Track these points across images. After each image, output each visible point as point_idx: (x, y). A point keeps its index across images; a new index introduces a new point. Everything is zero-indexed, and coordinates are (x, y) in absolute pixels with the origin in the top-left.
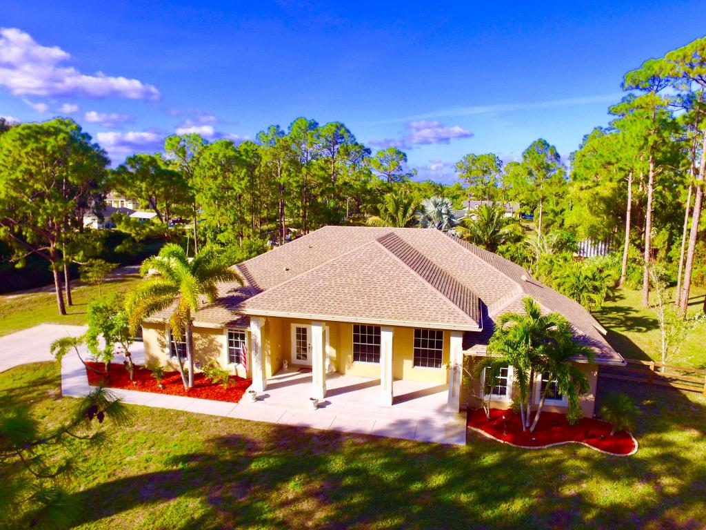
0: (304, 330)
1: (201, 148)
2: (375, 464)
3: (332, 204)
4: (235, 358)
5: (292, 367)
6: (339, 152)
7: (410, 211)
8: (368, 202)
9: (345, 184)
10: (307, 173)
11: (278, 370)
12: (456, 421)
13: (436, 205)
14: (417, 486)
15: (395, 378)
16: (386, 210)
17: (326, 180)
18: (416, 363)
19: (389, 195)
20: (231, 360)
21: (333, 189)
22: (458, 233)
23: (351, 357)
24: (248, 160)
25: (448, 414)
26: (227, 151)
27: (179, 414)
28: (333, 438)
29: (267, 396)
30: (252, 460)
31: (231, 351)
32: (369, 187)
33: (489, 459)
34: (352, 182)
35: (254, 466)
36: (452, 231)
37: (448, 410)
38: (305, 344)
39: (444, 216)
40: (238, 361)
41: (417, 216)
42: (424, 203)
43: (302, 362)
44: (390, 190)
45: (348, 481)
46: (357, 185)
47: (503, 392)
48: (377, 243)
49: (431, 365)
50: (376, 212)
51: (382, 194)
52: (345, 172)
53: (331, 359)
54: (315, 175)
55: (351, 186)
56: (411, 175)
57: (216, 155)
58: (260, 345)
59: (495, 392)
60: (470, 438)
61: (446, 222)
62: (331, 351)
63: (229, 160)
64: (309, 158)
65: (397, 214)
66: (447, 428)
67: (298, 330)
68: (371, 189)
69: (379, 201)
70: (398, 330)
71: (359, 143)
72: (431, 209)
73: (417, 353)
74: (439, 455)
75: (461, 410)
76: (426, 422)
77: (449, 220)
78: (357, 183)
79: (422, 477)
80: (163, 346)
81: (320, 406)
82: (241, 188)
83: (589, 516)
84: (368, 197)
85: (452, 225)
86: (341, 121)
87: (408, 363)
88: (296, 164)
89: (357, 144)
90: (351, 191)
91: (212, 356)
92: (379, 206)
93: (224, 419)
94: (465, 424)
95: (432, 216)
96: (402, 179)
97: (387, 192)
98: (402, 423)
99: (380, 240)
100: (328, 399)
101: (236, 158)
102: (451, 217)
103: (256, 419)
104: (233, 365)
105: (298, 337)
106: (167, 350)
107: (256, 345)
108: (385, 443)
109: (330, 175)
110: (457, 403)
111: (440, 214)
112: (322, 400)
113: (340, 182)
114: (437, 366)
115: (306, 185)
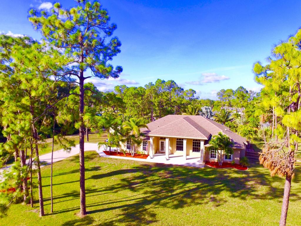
0: (163, 142)
1: (127, 90)
2: (180, 169)
3: (170, 109)
4: (144, 149)
5: (160, 153)
6: (172, 90)
7: (197, 111)
8: (183, 108)
9: (174, 101)
10: (161, 98)
11: (156, 153)
12: (202, 163)
13: (206, 109)
14: (190, 173)
15: (187, 155)
16: (189, 111)
17: (167, 100)
18: (193, 151)
19: (189, 105)
20: (143, 149)
21: (170, 103)
22: (214, 119)
23: (176, 149)
24: (142, 94)
25: (200, 162)
26: (135, 91)
27: (132, 161)
28: (171, 166)
29: (154, 158)
30: (152, 168)
31: (143, 147)
32: (182, 103)
33: (208, 170)
34: (177, 101)
35: (152, 169)
36: (211, 118)
37: (200, 161)
38: (163, 146)
39: (209, 113)
40: (145, 150)
41: (199, 113)
42: (202, 108)
43: (162, 151)
44: (190, 104)
45: (174, 171)
46: (178, 102)
47: (215, 157)
48: (183, 119)
49: (197, 152)
50: (185, 111)
51: (187, 105)
52: (174, 98)
53: (170, 150)
54: (164, 98)
55: (176, 102)
56: (197, 99)
57: (132, 92)
58: (152, 144)
59: (213, 157)
60: (205, 166)
61: (209, 115)
62: (170, 148)
63: (136, 94)
64: (162, 93)
65: (192, 112)
66: (200, 165)
67: (161, 142)
68: (184, 103)
69: (186, 108)
70: (188, 140)
71: (179, 87)
72: (204, 110)
73: (193, 148)
74: (196, 169)
75: (204, 161)
76: (194, 164)
77: (210, 114)
78: (179, 101)
79: (191, 172)
80: (125, 146)
81: (167, 160)
82: (140, 103)
83: (229, 178)
84: (182, 106)
85: (212, 116)
86: (173, 80)
87: (191, 151)
88: (157, 95)
89: (178, 87)
90: (176, 104)
91: (138, 148)
92: (186, 109)
93: (143, 162)
94: (205, 164)
95: (204, 112)
96: (194, 100)
97: (189, 104)
98: (188, 164)
99: (184, 118)
100: (170, 158)
101: (138, 93)
102: (211, 113)
103: (151, 162)
104: (144, 151)
105: (161, 144)
106: (126, 147)
107: (151, 144)
108: (183, 167)
109: (169, 98)
110: (203, 159)
111: (207, 112)
112: (168, 159)
113: (172, 101)
114: (199, 152)
115: (161, 102)
